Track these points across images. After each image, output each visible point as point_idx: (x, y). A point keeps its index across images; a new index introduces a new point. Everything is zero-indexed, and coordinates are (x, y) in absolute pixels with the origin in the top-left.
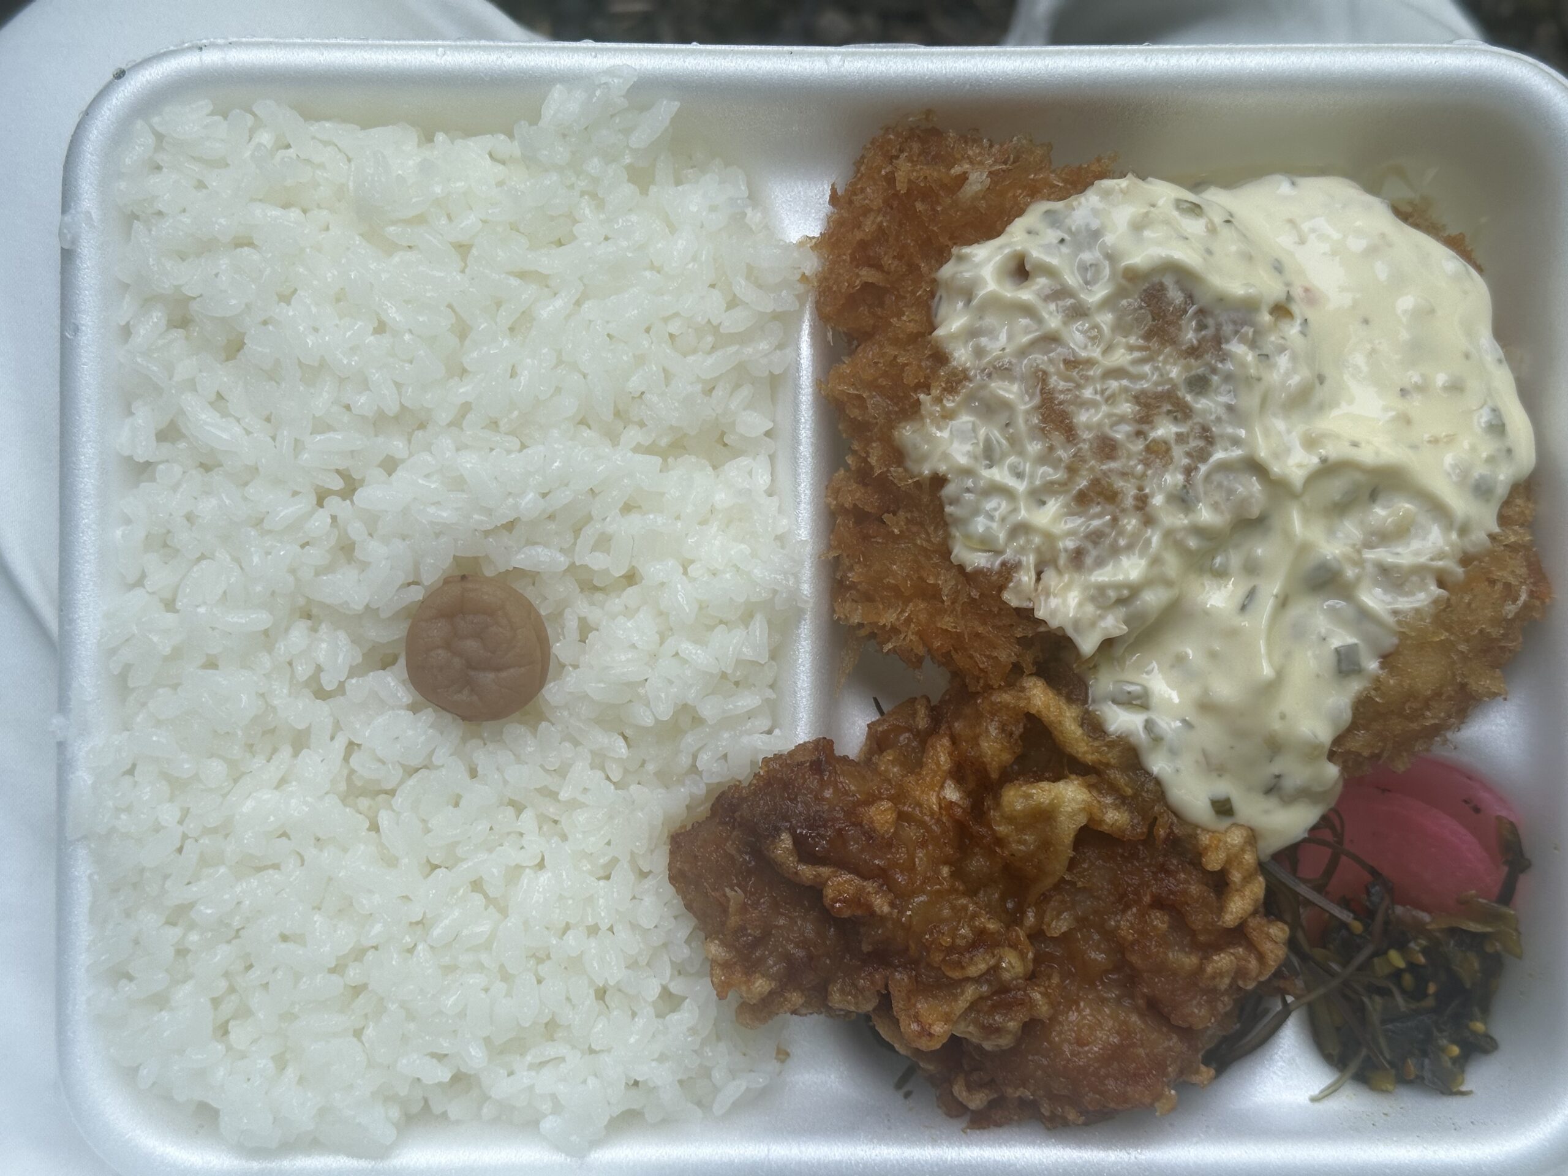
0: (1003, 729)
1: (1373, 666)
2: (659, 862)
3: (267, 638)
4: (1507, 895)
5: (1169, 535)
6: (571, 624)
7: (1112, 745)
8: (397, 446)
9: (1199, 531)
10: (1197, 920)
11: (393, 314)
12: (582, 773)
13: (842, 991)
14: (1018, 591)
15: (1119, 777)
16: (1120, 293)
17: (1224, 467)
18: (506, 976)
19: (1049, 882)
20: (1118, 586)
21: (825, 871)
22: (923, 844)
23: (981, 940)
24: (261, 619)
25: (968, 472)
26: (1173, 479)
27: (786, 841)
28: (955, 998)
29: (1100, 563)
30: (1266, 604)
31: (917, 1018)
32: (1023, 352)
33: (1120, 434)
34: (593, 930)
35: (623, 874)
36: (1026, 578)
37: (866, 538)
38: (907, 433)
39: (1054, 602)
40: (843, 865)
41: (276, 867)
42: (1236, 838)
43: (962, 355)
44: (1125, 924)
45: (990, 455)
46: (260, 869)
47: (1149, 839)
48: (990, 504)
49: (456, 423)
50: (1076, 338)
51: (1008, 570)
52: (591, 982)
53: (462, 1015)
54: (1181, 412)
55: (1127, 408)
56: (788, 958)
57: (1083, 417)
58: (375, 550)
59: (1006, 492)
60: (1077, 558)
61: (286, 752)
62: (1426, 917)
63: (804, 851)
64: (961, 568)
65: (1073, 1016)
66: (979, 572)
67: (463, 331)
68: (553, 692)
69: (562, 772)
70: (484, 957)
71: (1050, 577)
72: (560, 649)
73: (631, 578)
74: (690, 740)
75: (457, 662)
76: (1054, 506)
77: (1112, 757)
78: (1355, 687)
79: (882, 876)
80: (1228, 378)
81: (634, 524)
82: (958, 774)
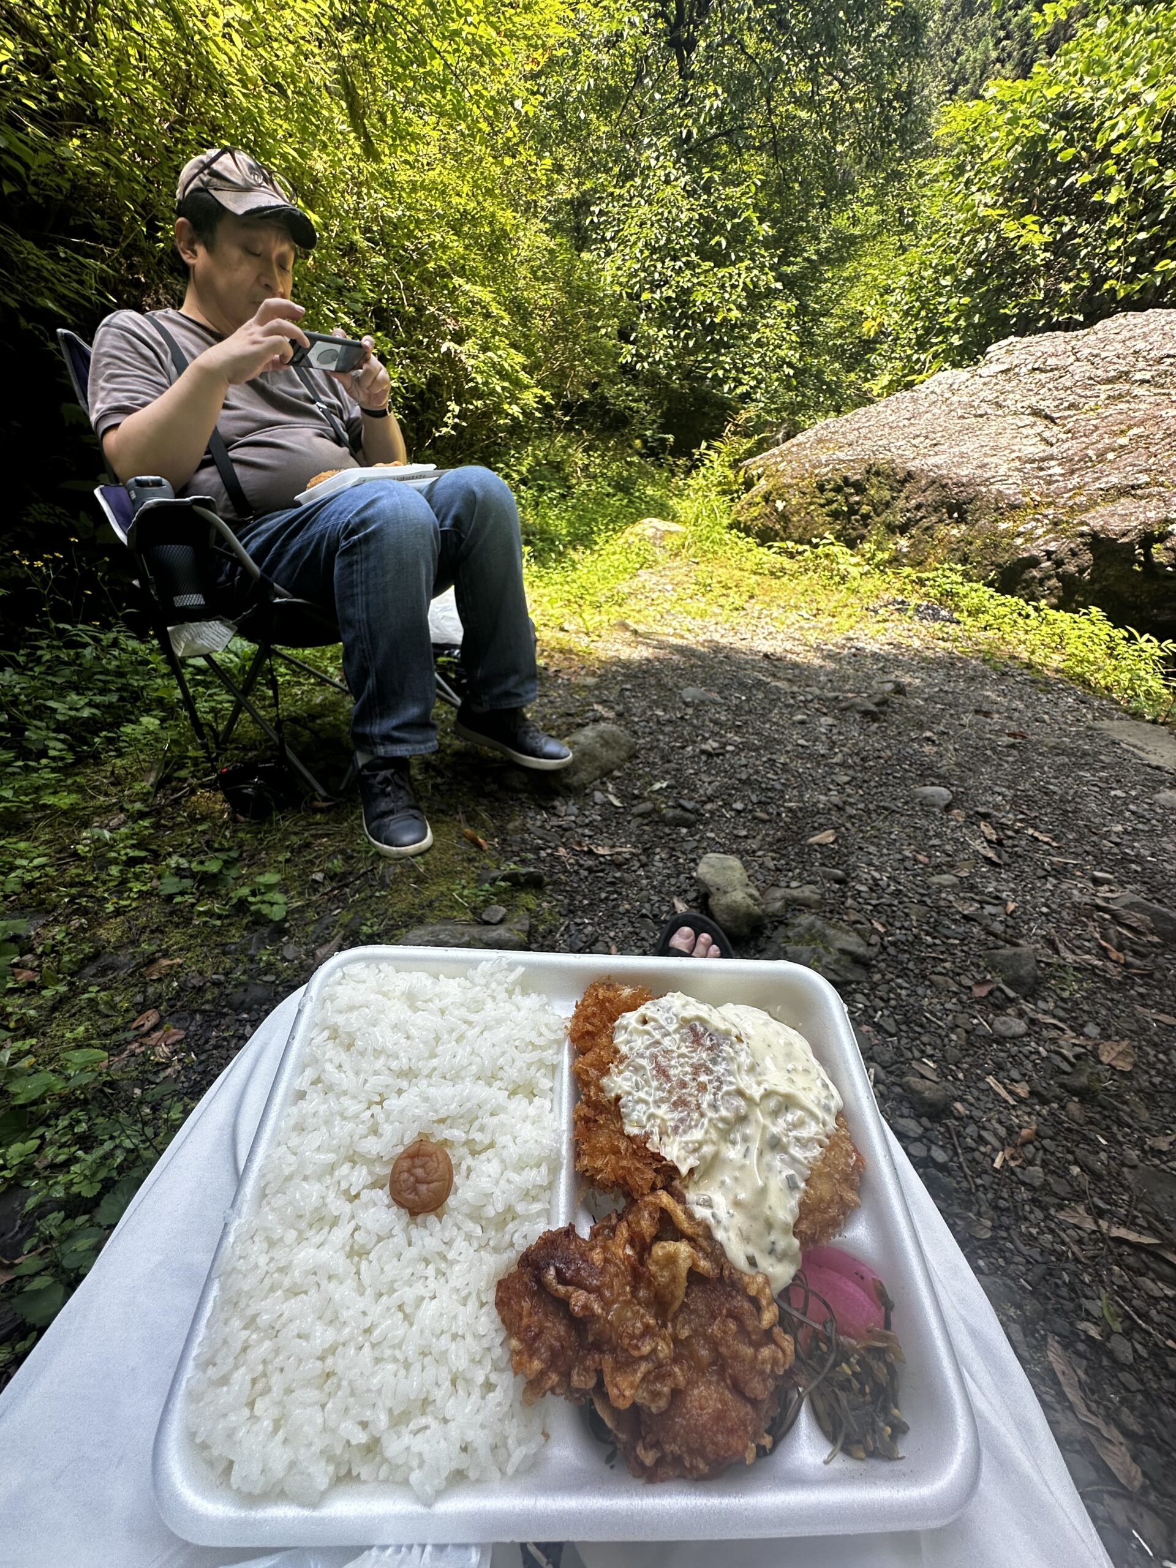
0: (650, 1214)
1: (802, 1185)
2: (491, 1297)
3: (332, 1168)
4: (888, 1325)
5: (711, 1120)
6: (464, 1167)
7: (699, 1224)
8: (404, 1084)
9: (723, 1120)
10: (750, 1323)
11: (413, 1032)
12: (460, 1244)
13: (579, 1375)
14: (653, 1143)
15: (704, 1244)
16: (681, 1027)
17: (728, 1093)
18: (407, 1366)
19: (677, 1305)
20: (693, 1142)
21: (570, 1288)
22: (617, 1275)
23: (647, 1330)
24: (331, 1157)
25: (629, 1093)
26: (708, 1098)
27: (552, 1271)
28: (635, 1371)
29: (685, 1132)
30: (754, 1153)
31: (616, 1386)
32: (647, 1048)
33: (688, 1078)
34: (454, 1337)
35: (473, 1303)
36: (656, 1138)
37: (589, 1130)
38: (605, 1081)
39: (668, 1149)
40: (580, 1285)
41: (306, 1293)
42: (760, 1279)
43: (624, 1049)
44: (715, 1329)
45: (637, 1087)
46: (296, 1294)
47: (721, 1278)
48: (639, 1107)
49: (429, 1076)
50: (667, 1042)
51: (648, 1136)
52: (450, 1371)
53: (379, 1391)
54: (709, 1071)
55: (688, 1069)
56: (551, 1348)
57: (672, 1072)
58: (387, 1129)
59: (646, 1102)
60: (676, 1129)
61: (327, 1229)
62: (853, 1342)
63: (560, 1277)
64: (628, 1137)
65: (696, 1392)
66: (636, 1136)
67: (438, 1039)
68: (452, 1201)
69: (448, 1244)
70: (397, 1353)
71: (665, 1138)
72: (457, 1179)
73: (491, 1145)
74: (511, 1227)
75: (412, 1179)
76: (665, 1107)
77: (700, 1230)
78: (798, 1196)
79: (597, 1291)
80: (724, 1059)
81: (495, 1120)
82: (631, 1242)
